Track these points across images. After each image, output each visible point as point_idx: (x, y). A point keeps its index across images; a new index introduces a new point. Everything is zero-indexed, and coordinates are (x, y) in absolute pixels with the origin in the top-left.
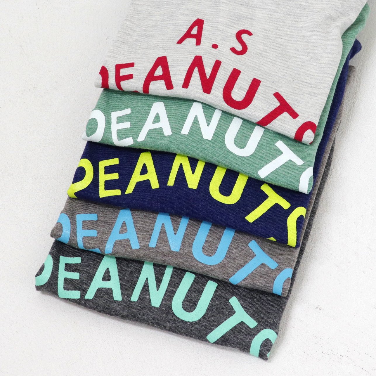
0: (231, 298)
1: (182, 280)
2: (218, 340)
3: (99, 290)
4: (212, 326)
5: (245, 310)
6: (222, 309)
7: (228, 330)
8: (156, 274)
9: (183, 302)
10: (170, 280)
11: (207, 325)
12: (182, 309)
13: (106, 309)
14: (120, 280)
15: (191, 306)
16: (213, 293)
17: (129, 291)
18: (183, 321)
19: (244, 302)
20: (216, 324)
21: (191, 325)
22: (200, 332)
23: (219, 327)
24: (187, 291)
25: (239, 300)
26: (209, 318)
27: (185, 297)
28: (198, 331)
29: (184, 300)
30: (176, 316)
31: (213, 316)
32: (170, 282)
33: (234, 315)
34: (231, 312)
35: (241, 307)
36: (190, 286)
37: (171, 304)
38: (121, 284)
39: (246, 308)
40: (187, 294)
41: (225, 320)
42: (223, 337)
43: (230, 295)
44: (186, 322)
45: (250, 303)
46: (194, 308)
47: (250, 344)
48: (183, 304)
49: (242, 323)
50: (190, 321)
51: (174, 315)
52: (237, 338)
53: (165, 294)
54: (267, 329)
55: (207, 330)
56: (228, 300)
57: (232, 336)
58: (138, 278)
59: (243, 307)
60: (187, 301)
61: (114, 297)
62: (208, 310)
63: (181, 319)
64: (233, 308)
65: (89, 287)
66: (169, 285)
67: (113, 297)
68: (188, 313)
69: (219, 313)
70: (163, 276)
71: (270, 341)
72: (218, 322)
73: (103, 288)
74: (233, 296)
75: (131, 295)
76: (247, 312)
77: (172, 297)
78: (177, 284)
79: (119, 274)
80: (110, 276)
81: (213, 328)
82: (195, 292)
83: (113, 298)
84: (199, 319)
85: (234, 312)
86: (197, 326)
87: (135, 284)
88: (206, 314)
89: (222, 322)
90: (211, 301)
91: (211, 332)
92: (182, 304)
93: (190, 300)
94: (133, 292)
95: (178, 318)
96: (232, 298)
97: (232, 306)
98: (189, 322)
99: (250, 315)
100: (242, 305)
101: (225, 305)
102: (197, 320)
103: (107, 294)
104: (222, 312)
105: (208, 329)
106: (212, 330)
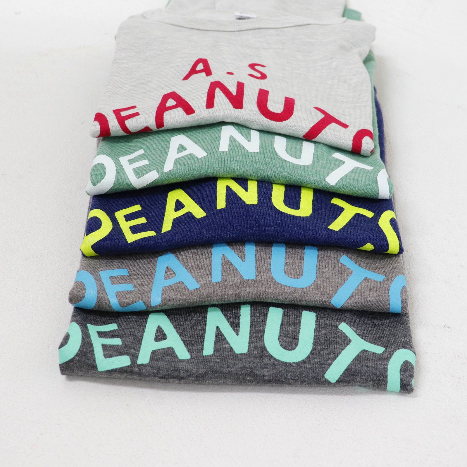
1: (267, 316)
2: (341, 376)
3: (154, 353)
4: (328, 360)
5: (362, 338)
6: (333, 338)
7: (352, 360)
8: (228, 320)
9: (279, 339)
10: (251, 320)
11: (321, 361)
12: (281, 348)
13: (172, 371)
14: (180, 336)
15: (291, 342)
16: (314, 323)
17: (197, 345)
18: (286, 363)
19: (357, 328)
20: (332, 356)
21: (298, 366)
22: (313, 371)
23: (337, 359)
24: (279, 326)
26: (319, 353)
27: (280, 332)
28: (311, 371)
29: (280, 336)
30: (275, 359)
31: (324, 348)
32: (251, 322)
33: (351, 344)
34: (346, 340)
35: (356, 335)
36: (281, 320)
37: (264, 344)
38: (183, 340)
39: (362, 335)
40: (280, 329)
41: (343, 350)
42: (347, 370)
43: (337, 322)
44: (291, 364)
46: (297, 344)
47: (386, 371)
48: (280, 341)
49: (365, 351)
50: (296, 361)
51: (272, 357)
52: (368, 367)
53: (250, 336)
54: (401, 350)
55: (323, 366)
56: (337, 327)
57: (359, 366)
58: (204, 330)
59: (358, 335)
60: (285, 337)
61: (178, 356)
62: (315, 343)
63: (283, 362)
64: (347, 335)
65: (139, 351)
66: (252, 326)
67: (176, 356)
68: (289, 352)
69: (331, 343)
70: (239, 319)
71: (410, 363)
72: (334, 353)
73: (159, 350)
74: (341, 322)
75: (202, 349)
76: (365, 340)
77: (262, 337)
78: (263, 321)
79: (176, 330)
80: (164, 334)
81: (329, 362)
82: (290, 325)
83: (178, 358)
84: (307, 356)
85: (350, 341)
86: (307, 365)
87: (203, 337)
88: (314, 348)
89: (340, 353)
90: (315, 332)
91: (329, 368)
92: (278, 341)
93: (288, 334)
94: (203, 345)
95: (278, 361)
96: (341, 324)
97: (344, 334)
98: (294, 363)
99: (370, 342)
100: (356, 332)
101: (335, 334)
102: (305, 358)
103: (168, 354)
104: (335, 341)
105: (323, 364)
106: (330, 365)
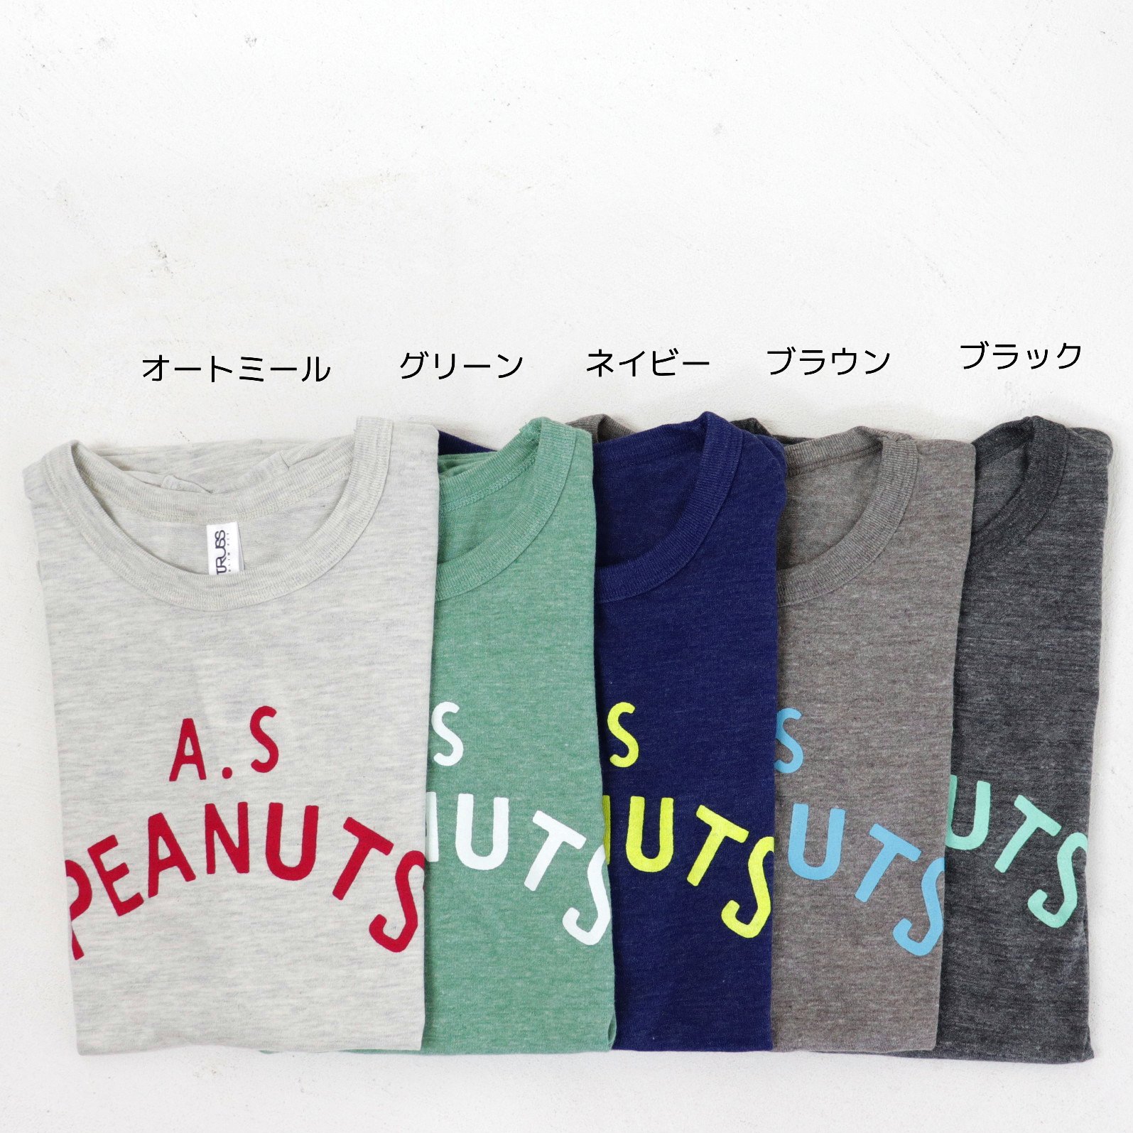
0: (1015, 799)
5: (1039, 809)
6: (1009, 819)
9: (952, 825)
12: (955, 835)
15: (966, 829)
16: (989, 800)
19: (1035, 796)
21: (973, 854)
22: (987, 861)
25: (1026, 796)
27: (953, 816)
29: (953, 822)
31: (1001, 832)
33: (1026, 821)
34: (1021, 818)
35: (1032, 806)
39: (1040, 805)
40: (954, 812)
43: (1013, 795)
45: (1042, 796)
46: (972, 828)
48: (953, 827)
49: (1039, 830)
50: (971, 848)
56: (1012, 804)
59: (1035, 805)
60: (958, 822)
63: (958, 851)
64: (1023, 812)
68: (964, 838)
74: (1017, 795)
76: (1043, 810)
82: (964, 804)
85: (1025, 818)
86: (982, 854)
88: (989, 834)
90: (990, 814)
93: (961, 819)
95: (951, 849)
96: (1018, 799)
97: (1020, 811)
98: (969, 851)
99: (1048, 814)
100: (1033, 802)
101: (1010, 814)
104: (1010, 823)
